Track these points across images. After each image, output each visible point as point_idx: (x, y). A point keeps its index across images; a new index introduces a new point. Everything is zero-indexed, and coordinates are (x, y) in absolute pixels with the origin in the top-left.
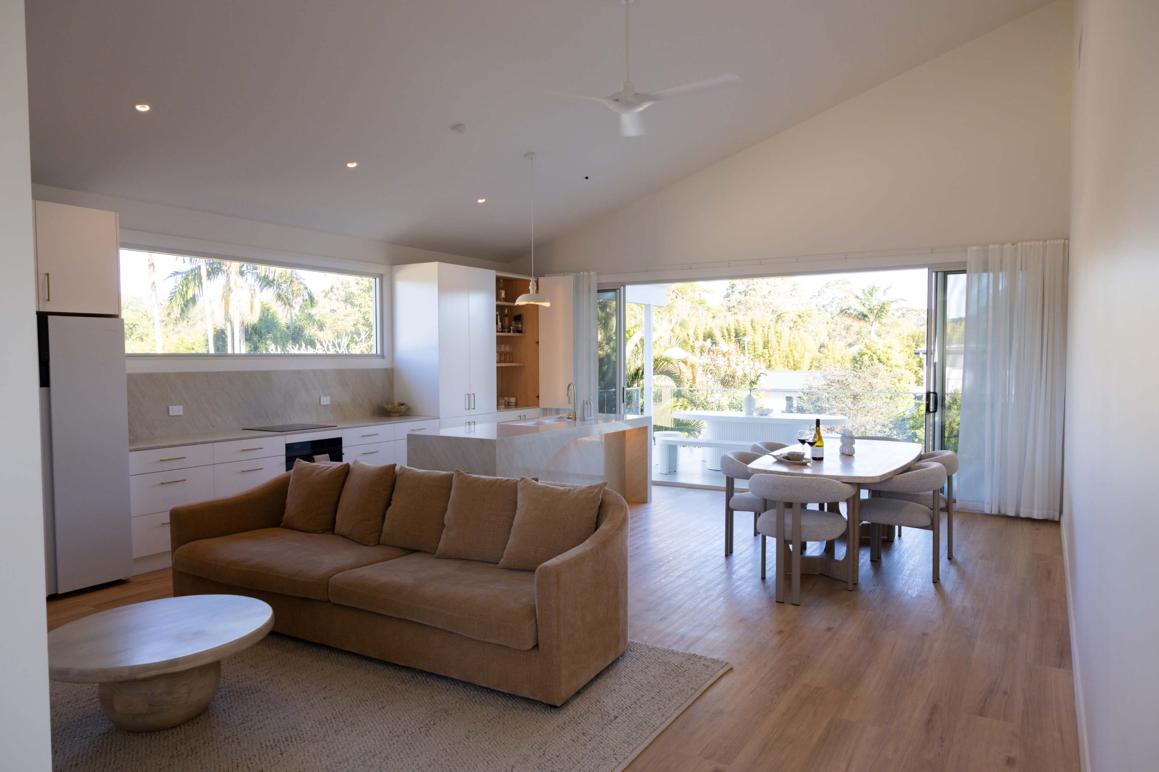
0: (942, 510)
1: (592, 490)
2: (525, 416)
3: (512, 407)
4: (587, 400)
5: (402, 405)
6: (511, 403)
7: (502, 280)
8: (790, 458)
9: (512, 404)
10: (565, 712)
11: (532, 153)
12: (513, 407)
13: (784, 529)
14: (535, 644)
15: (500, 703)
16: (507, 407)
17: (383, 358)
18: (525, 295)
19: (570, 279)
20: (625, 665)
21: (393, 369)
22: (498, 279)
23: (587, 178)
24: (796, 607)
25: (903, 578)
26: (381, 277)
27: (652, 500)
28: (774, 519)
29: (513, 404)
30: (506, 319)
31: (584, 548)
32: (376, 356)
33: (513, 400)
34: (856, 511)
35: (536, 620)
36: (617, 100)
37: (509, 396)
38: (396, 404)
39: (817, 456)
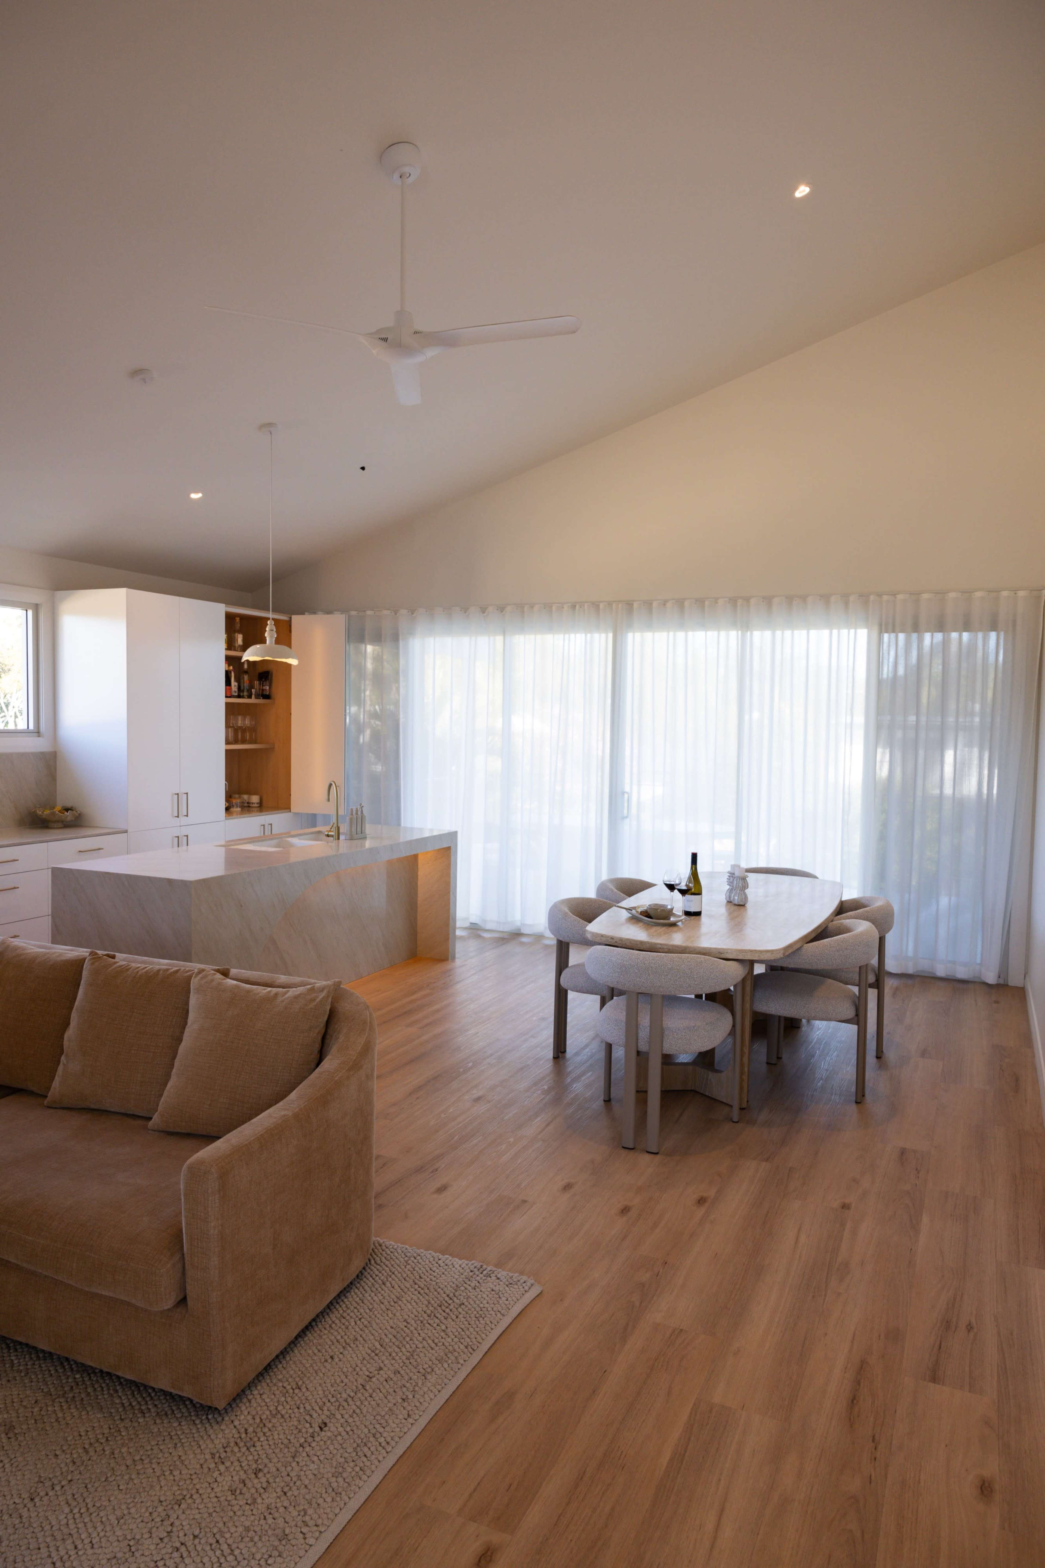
0: (871, 986)
1: (314, 995)
2: (271, 824)
3: (254, 809)
4: (357, 809)
5: (67, 810)
6: (253, 803)
7: (238, 619)
8: (652, 913)
9: (254, 805)
10: (233, 1418)
11: (270, 425)
12: (256, 809)
13: (637, 1034)
14: (182, 1297)
15: (117, 1401)
16: (246, 809)
17: (39, 736)
18: (258, 646)
19: (339, 620)
20: (361, 1296)
21: (55, 752)
22: (230, 618)
23: (363, 468)
24: (652, 1156)
25: (812, 1096)
26: (36, 608)
27: (457, 956)
28: (622, 1016)
29: (256, 805)
30: (246, 677)
31: (283, 1113)
32: (26, 732)
33: (255, 799)
34: (748, 998)
35: (183, 1254)
36: (385, 340)
37: (250, 793)
38: (58, 808)
39: (692, 910)
